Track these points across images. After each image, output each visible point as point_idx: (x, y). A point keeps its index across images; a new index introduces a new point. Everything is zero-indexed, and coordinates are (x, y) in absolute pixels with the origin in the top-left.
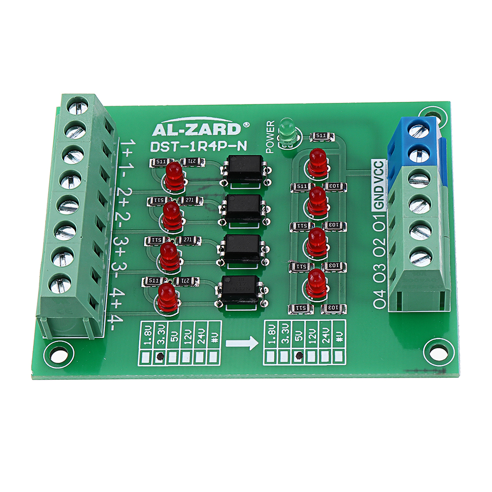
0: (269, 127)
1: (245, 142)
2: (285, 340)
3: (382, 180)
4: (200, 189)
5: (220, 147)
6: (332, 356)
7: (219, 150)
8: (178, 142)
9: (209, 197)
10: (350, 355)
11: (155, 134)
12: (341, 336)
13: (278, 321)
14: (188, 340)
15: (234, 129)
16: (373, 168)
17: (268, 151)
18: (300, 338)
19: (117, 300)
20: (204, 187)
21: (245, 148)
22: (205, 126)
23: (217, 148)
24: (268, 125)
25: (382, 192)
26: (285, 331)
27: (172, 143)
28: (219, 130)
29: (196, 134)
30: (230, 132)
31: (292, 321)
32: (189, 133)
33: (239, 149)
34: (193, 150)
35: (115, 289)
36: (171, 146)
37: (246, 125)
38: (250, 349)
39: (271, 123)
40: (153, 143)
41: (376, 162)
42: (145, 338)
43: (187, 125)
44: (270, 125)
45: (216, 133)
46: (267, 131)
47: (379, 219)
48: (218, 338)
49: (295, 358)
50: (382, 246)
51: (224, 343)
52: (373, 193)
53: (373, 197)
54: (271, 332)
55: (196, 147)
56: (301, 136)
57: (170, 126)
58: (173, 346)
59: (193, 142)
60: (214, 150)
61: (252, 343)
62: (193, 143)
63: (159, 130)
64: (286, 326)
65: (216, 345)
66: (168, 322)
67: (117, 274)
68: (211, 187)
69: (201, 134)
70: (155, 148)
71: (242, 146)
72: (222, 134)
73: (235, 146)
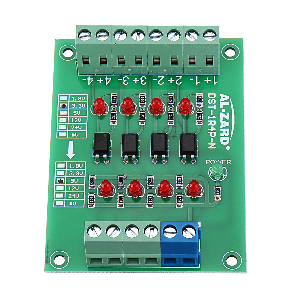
1: (215, 148)
2: (71, 173)
5: (211, 133)
6: (60, 200)
7: (209, 132)
8: (215, 109)
9: (174, 128)
10: (60, 209)
11: (221, 95)
12: (73, 204)
13: (85, 169)
14: (74, 120)
15: (225, 141)
17: (207, 161)
18: (72, 181)
19: (103, 81)
20: (181, 125)
22: (227, 124)
23: (210, 131)
24: (227, 160)
26: (78, 173)
27: (215, 105)
28: (224, 132)
29: (222, 118)
30: (222, 139)
31: (85, 177)
32: (222, 115)
33: (209, 144)
34: (209, 117)
35: (110, 79)
36: (213, 105)
37: (228, 148)
38: (66, 155)
39: (229, 162)
40: (215, 94)
42: (76, 98)
43: (228, 114)
44: (227, 162)
45: (221, 130)
46: (223, 160)
48: (75, 137)
49: (59, 179)
51: (71, 140)
54: (77, 166)
55: (211, 119)
56: (219, 180)
57: (228, 104)
58: (71, 112)
59: (215, 117)
60: (209, 130)
61: (71, 155)
63: (224, 97)
64: (81, 174)
65: (70, 135)
66: (87, 109)
67: (121, 79)
68: (181, 129)
69: (221, 121)
70: (211, 96)
71: (212, 146)
72: (221, 134)
73: (212, 142)
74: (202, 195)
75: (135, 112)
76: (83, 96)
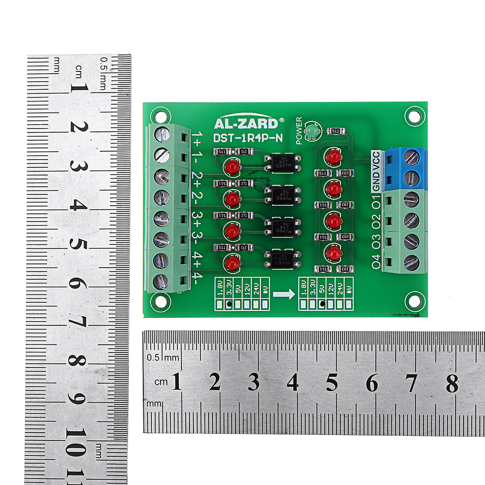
0: (298, 122)
1: (282, 135)
2: (313, 292)
3: (379, 167)
4: (250, 174)
5: (263, 139)
6: (344, 304)
7: (263, 141)
8: (233, 134)
9: (258, 180)
10: (356, 304)
11: (216, 127)
13: (308, 278)
14: (248, 292)
15: (273, 123)
16: (372, 158)
17: (298, 142)
18: (323, 291)
19: (197, 261)
20: (254, 172)
21: (281, 140)
22: (252, 121)
23: (261, 139)
24: (297, 121)
25: (379, 177)
26: (313, 285)
27: (229, 134)
28: (263, 124)
30: (271, 127)
31: (317, 277)
32: (241, 127)
33: (277, 141)
34: (244, 141)
35: (195, 253)
36: (228, 137)
37: (282, 120)
38: (290, 299)
39: (299, 119)
40: (215, 135)
41: (374, 153)
42: (218, 290)
43: (239, 120)
44: (299, 121)
45: (260, 127)
46: (297, 126)
47: (376, 199)
48: (268, 290)
49: (320, 305)
50: (378, 220)
51: (272, 294)
52: (372, 178)
53: (373, 181)
54: (303, 286)
55: (246, 139)
56: (321, 129)
57: (227, 121)
58: (237, 296)
60: (259, 141)
61: (290, 294)
62: (244, 135)
63: (219, 124)
64: (313, 282)
65: (267, 295)
66: (233, 278)
67: (196, 241)
68: (258, 172)
69: (249, 127)
70: (217, 139)
71: (279, 138)
72: (264, 128)
73: (274, 138)
74: (338, 149)
75: (237, 224)
76: (217, 283)
